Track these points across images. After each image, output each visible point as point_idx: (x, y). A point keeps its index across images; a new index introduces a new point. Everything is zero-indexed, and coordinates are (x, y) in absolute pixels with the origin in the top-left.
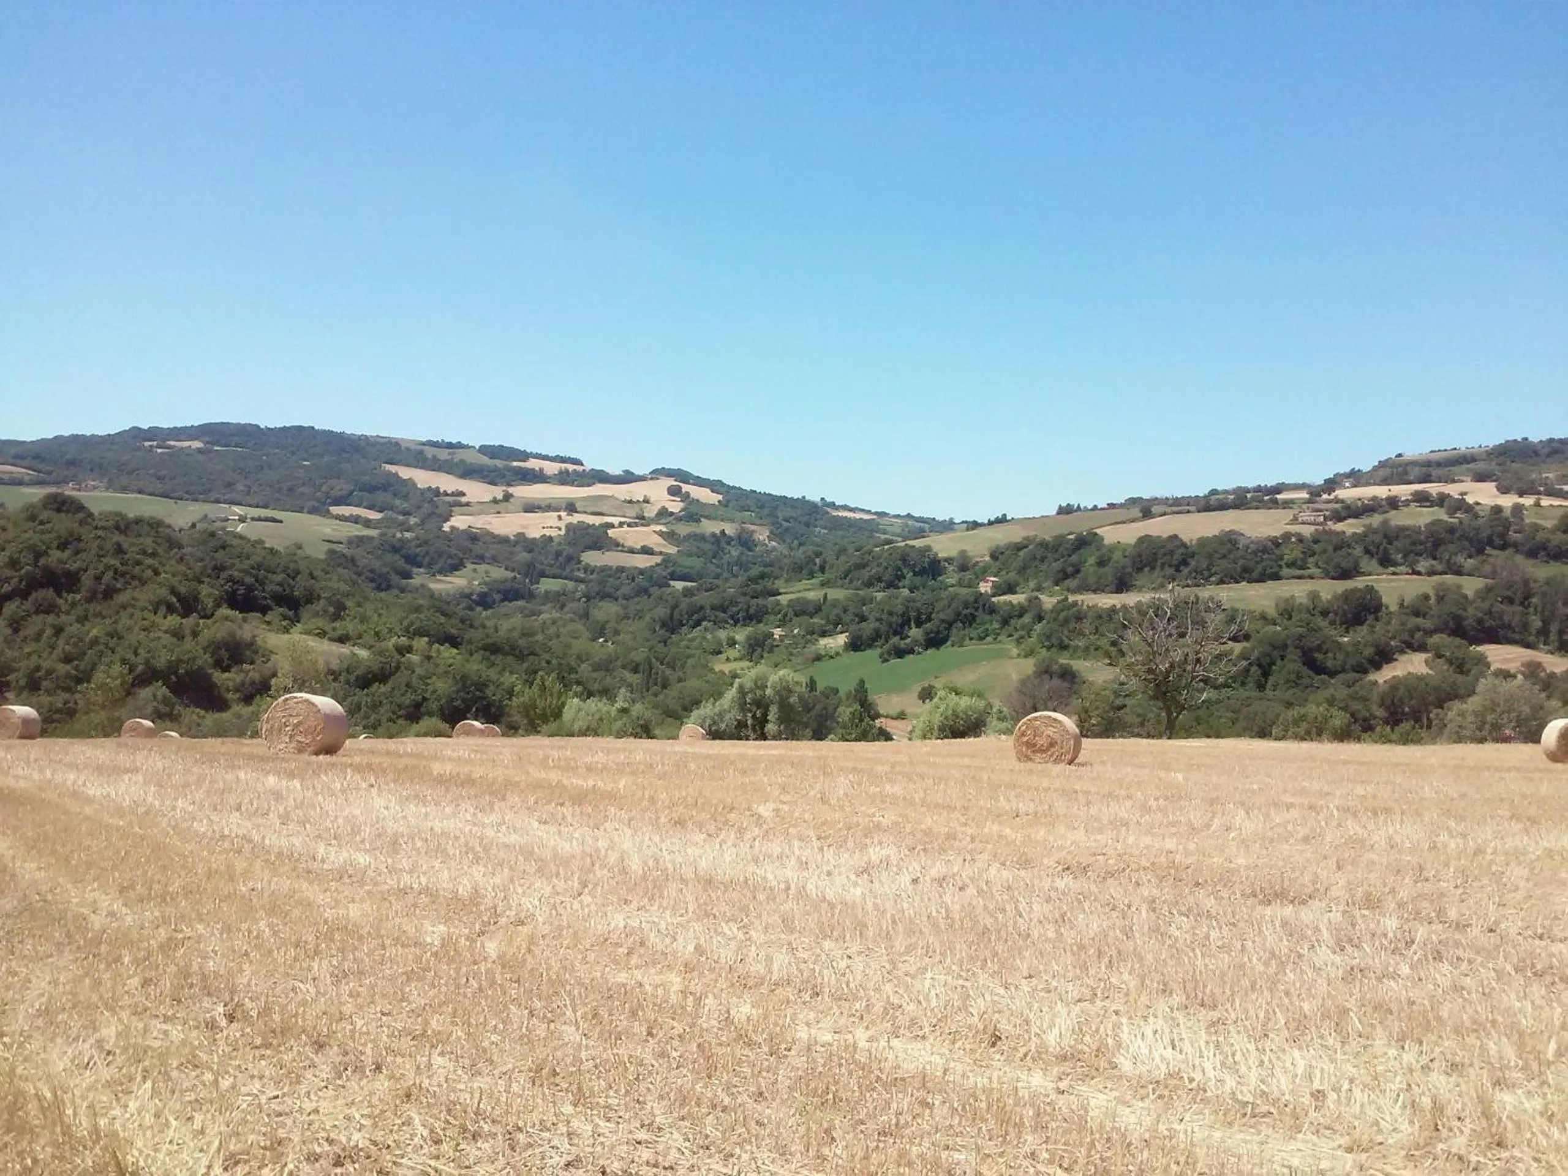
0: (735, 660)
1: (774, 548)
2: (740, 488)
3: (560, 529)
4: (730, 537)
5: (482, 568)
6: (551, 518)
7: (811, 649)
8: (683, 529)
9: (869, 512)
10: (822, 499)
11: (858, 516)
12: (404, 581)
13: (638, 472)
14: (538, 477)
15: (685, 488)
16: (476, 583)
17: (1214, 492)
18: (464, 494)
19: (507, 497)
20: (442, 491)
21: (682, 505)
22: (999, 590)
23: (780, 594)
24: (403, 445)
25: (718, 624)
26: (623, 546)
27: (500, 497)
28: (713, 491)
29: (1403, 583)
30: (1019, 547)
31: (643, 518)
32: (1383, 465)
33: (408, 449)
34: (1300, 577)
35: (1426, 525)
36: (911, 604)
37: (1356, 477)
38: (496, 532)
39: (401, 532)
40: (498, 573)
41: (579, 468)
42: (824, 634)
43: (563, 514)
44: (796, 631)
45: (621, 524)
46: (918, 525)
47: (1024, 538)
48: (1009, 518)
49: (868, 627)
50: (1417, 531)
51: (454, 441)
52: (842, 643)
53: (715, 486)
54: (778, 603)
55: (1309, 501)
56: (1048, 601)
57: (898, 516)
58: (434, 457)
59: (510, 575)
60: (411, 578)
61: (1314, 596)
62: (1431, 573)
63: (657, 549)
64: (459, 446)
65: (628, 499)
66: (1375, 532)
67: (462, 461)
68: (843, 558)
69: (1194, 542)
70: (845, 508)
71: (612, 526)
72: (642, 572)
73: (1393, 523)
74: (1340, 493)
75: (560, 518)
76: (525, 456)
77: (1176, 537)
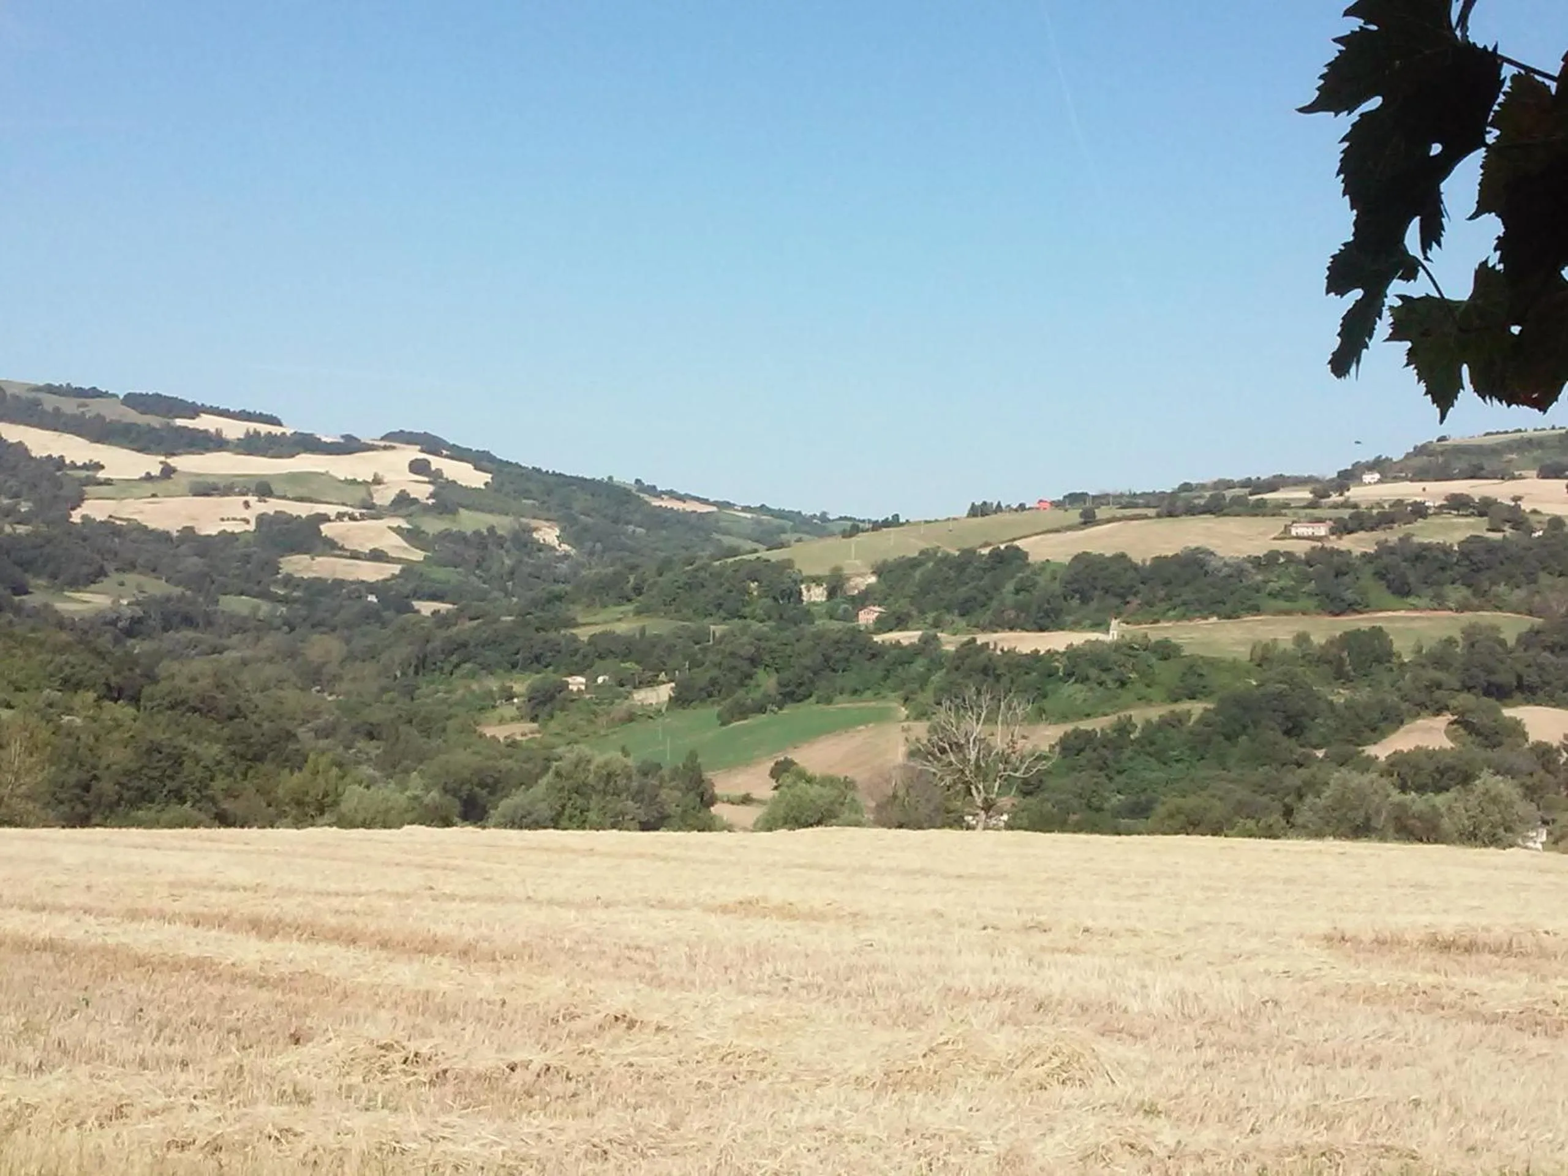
0: (513, 719)
1: (566, 556)
2: (517, 465)
3: (247, 522)
4: (501, 537)
5: (132, 579)
6: (233, 505)
7: (621, 707)
8: (433, 526)
9: (705, 502)
10: (638, 481)
11: (690, 507)
12: (17, 598)
13: (365, 438)
14: (214, 443)
15: (436, 462)
16: (125, 602)
17: (1186, 487)
18: (102, 467)
19: (168, 472)
20: (68, 462)
21: (431, 488)
22: (882, 625)
23: (577, 625)
24: (9, 392)
25: (489, 668)
26: (342, 548)
27: (156, 471)
28: (476, 469)
29: (1426, 623)
30: (914, 564)
31: (372, 506)
32: (1420, 451)
33: (16, 397)
34: (1288, 613)
35: (1460, 544)
36: (763, 644)
37: (1382, 467)
38: (151, 526)
39: (11, 524)
40: (157, 587)
41: (276, 430)
42: (640, 685)
43: (252, 499)
44: (600, 680)
45: (340, 516)
46: (777, 522)
47: (922, 553)
48: (902, 520)
49: (702, 677)
50: (1446, 550)
51: (86, 386)
52: (666, 698)
53: (480, 460)
54: (574, 638)
55: (1313, 505)
56: (950, 642)
57: (746, 509)
58: (57, 410)
59: (177, 591)
60: (27, 593)
61: (1302, 639)
62: (1462, 608)
63: (393, 554)
64: (95, 393)
65: (350, 477)
66: (1392, 551)
67: (99, 417)
68: (668, 575)
69: (1148, 563)
70: (673, 495)
71: (325, 518)
72: (372, 588)
73: (1416, 540)
74: (1355, 493)
75: (247, 505)
76: (194, 410)
77: (1122, 556)
